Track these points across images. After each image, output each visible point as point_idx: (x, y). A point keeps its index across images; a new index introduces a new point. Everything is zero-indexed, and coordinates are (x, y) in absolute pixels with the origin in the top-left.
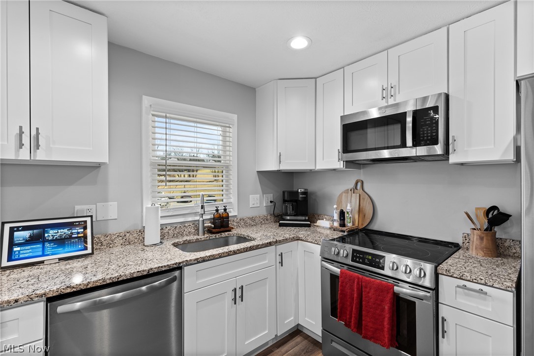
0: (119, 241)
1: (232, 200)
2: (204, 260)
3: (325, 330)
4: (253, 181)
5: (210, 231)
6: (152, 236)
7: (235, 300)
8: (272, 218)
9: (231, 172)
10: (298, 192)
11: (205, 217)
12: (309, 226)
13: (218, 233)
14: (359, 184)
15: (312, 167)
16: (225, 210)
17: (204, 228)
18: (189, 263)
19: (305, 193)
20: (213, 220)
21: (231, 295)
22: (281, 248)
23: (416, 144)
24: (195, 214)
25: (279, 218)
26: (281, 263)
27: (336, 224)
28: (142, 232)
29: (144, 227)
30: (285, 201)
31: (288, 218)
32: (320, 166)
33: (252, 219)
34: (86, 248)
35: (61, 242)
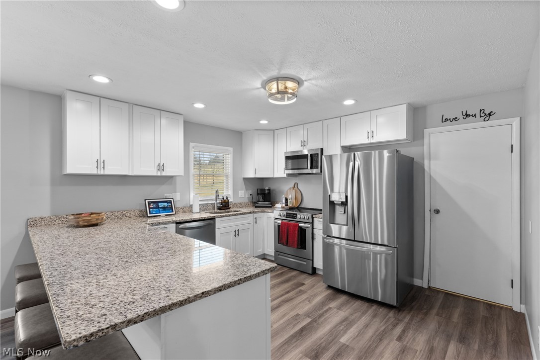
0: (181, 211)
1: (230, 193)
2: (223, 216)
3: (276, 251)
4: (241, 183)
5: (220, 208)
6: (196, 209)
7: (235, 236)
8: (251, 204)
9: (229, 179)
10: (265, 189)
11: (218, 202)
12: (270, 207)
13: (224, 209)
14: (296, 185)
15: (272, 176)
16: (227, 198)
17: (217, 206)
18: (218, 217)
19: (269, 190)
20: (221, 203)
21: (233, 233)
22: (256, 215)
23: (311, 168)
24: (212, 200)
25: (255, 204)
26: (256, 222)
27: (284, 205)
28: (191, 206)
29: (192, 205)
30: (258, 194)
31: (260, 203)
32: (276, 176)
33: (240, 204)
34: (173, 212)
35: (164, 208)
